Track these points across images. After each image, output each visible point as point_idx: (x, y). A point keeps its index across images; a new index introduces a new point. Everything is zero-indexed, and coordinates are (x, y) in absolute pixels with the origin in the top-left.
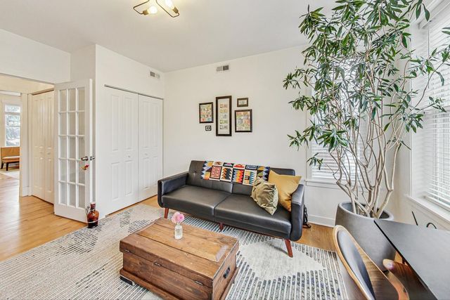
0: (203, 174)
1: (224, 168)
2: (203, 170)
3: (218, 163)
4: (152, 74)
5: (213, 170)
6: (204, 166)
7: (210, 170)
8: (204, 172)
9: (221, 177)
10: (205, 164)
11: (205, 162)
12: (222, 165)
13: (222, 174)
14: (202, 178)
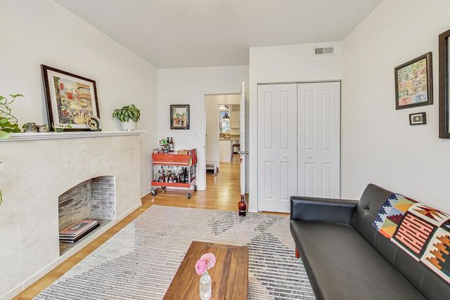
0: (380, 220)
1: (441, 232)
2: (383, 212)
3: (428, 212)
4: (319, 51)
5: (407, 223)
6: (388, 204)
7: (398, 220)
8: (383, 217)
9: (427, 254)
10: (391, 201)
11: (393, 196)
12: (439, 221)
13: (430, 247)
14: (375, 228)
